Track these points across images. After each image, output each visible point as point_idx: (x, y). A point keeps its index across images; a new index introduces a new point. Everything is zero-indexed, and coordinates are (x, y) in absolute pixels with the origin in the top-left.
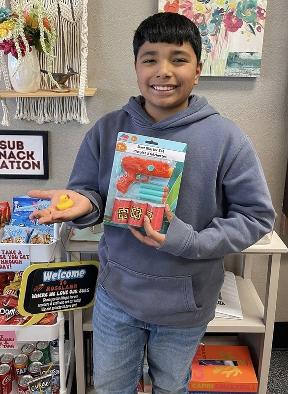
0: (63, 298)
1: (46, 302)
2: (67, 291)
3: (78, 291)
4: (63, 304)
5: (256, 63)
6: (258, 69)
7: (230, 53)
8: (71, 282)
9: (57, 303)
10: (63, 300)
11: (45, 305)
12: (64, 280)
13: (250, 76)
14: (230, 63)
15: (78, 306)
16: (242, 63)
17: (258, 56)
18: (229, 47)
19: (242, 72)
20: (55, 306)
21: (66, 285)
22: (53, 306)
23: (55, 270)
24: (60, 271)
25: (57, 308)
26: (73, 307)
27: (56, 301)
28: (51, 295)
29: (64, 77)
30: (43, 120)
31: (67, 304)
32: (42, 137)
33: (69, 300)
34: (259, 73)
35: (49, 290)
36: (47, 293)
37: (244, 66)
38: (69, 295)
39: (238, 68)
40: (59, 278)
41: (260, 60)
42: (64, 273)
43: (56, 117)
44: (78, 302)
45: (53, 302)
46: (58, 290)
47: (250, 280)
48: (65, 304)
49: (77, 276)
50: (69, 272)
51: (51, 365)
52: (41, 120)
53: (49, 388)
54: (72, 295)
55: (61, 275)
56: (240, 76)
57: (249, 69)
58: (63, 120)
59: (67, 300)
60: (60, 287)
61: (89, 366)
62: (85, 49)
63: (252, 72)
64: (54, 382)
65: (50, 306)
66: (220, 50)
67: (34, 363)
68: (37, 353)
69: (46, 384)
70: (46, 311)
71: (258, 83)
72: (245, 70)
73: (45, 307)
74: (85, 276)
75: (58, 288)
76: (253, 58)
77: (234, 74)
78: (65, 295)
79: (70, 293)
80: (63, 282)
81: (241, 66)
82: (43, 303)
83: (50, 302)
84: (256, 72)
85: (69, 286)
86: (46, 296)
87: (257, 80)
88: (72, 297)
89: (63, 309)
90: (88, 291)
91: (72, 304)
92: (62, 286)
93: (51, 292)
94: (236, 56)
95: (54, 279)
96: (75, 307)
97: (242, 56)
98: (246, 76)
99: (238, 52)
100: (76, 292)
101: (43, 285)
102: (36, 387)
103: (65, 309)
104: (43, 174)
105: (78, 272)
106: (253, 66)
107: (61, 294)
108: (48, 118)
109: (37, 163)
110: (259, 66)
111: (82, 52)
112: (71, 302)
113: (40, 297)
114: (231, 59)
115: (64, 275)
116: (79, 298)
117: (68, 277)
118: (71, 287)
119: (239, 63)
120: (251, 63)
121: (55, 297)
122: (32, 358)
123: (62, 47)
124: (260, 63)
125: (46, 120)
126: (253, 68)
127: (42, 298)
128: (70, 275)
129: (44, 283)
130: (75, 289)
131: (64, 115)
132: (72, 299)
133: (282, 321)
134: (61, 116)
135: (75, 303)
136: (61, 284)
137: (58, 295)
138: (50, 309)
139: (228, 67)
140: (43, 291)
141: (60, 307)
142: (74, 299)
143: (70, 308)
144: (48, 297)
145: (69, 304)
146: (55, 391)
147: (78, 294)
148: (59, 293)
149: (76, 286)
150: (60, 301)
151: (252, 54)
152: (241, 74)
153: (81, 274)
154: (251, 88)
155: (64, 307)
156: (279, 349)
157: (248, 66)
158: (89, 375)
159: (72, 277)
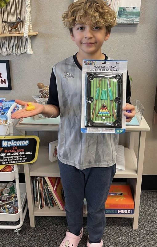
0: (15, 157)
1: (5, 159)
2: (18, 153)
3: (25, 153)
4: (16, 160)
5: (137, 14)
6: (138, 18)
7: (120, 8)
8: (20, 148)
9: (12, 160)
10: (16, 158)
11: (5, 160)
12: (15, 146)
13: (133, 23)
14: (120, 14)
15: (25, 162)
16: (128, 14)
17: (138, 9)
18: (119, 4)
19: (128, 20)
20: (11, 161)
21: (17, 149)
22: (9, 161)
23: (10, 140)
24: (13, 141)
25: (12, 162)
26: (22, 162)
27: (11, 158)
28: (8, 154)
29: (15, 24)
30: (6, 53)
31: (18, 160)
32: (5, 64)
33: (20, 158)
34: (139, 21)
35: (7, 152)
36: (5, 154)
37: (129, 16)
38: (19, 155)
39: (125, 18)
40: (12, 145)
41: (140, 12)
42: (15, 142)
43: (14, 51)
44: (25, 160)
45: (9, 159)
46: (12, 152)
47: (133, 150)
48: (17, 160)
49: (24, 144)
50: (19, 142)
51: (14, 195)
52: (5, 53)
53: (12, 208)
54: (21, 155)
55: (13, 144)
56: (127, 23)
57: (132, 18)
58: (19, 53)
59: (18, 158)
60: (13, 150)
61: (35, 196)
62: (28, 6)
63: (135, 20)
64: (16, 205)
65: (7, 161)
66: (113, 5)
67: (4, 195)
68: (7, 190)
69: (9, 206)
70: (5, 164)
71: (139, 27)
72: (130, 19)
73: (5, 161)
74: (29, 144)
75: (12, 151)
76: (134, 11)
77: (123, 22)
78: (17, 155)
79: (20, 154)
80: (15, 148)
81: (127, 17)
82: (3, 159)
83: (7, 159)
84: (137, 20)
85: (19, 150)
86: (5, 155)
87: (138, 26)
88: (21, 156)
89: (16, 163)
90: (31, 153)
91: (21, 160)
92: (14, 150)
93: (8, 153)
94: (124, 10)
95: (9, 145)
96: (23, 162)
97: (128, 10)
98: (130, 23)
99: (125, 7)
100: (23, 153)
101: (2, 149)
102: (4, 208)
103: (17, 163)
104: (8, 87)
105: (24, 142)
106: (135, 16)
107: (14, 154)
108: (9, 52)
109: (4, 80)
110: (139, 16)
111: (26, 8)
112: (21, 159)
113: (1, 155)
114: (121, 12)
115: (15, 143)
116: (25, 157)
117: (18, 145)
118: (20, 150)
119: (126, 15)
120: (134, 14)
121: (11, 156)
122: (4, 192)
123: (15, 5)
124: (139, 14)
125: (8, 53)
126: (135, 17)
127: (2, 156)
128: (19, 143)
129: (3, 148)
130: (23, 152)
131: (19, 50)
132: (21, 158)
133: (154, 174)
134: (17, 51)
135: (24, 160)
136: (14, 149)
137: (12, 155)
138: (8, 162)
139: (119, 17)
140: (3, 152)
141: (14, 162)
142: (22, 157)
143: (20, 163)
144: (6, 156)
145: (20, 160)
146: (16, 210)
147: (25, 155)
148: (13, 154)
149: (23, 150)
150: (14, 158)
151: (134, 8)
152: (127, 21)
153: (26, 143)
154: (134, 31)
155: (16, 162)
156: (152, 190)
157: (132, 16)
158: (36, 201)
159: (21, 144)
